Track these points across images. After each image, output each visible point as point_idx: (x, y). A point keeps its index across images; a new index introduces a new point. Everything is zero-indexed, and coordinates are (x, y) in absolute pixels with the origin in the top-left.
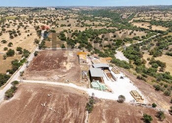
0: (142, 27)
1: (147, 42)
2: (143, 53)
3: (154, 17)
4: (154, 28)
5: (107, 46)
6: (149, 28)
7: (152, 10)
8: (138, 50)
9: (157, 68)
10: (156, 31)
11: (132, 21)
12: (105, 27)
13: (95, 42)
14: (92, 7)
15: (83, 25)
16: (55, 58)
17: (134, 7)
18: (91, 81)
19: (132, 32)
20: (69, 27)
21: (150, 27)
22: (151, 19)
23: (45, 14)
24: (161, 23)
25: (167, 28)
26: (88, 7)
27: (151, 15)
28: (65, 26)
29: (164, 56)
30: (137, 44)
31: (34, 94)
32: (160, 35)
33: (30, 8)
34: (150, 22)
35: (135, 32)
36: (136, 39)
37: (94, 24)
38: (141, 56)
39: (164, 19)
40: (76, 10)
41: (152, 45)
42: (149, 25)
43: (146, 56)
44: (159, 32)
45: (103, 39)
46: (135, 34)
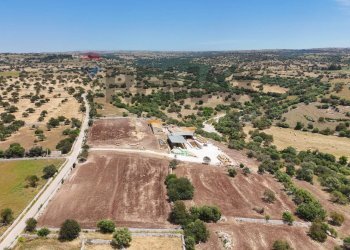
0: (246, 87)
1: (251, 110)
2: (244, 125)
3: (269, 72)
4: (267, 89)
5: (189, 117)
6: (258, 90)
7: (266, 59)
8: (237, 121)
9: (260, 142)
10: (269, 94)
11: (231, 78)
12: (185, 89)
13: (170, 111)
14: (157, 52)
15: (148, 85)
16: (119, 128)
17: (236, 54)
18: (172, 148)
19: (230, 97)
20: (124, 89)
21: (261, 87)
22: (262, 74)
23: (71, 67)
24: (278, 81)
25: (288, 90)
26: (149, 53)
27: (263, 67)
28: (116, 86)
29: (272, 128)
30: (235, 114)
31: (109, 158)
32: (273, 100)
33: (37, 55)
34: (261, 80)
35: (234, 95)
36: (235, 107)
37: (164, 83)
38: (239, 128)
39: (284, 74)
40: (128, 58)
41: (259, 114)
42: (258, 84)
43: (248, 129)
44: (275, 95)
45: (183, 107)
46: (234, 100)
